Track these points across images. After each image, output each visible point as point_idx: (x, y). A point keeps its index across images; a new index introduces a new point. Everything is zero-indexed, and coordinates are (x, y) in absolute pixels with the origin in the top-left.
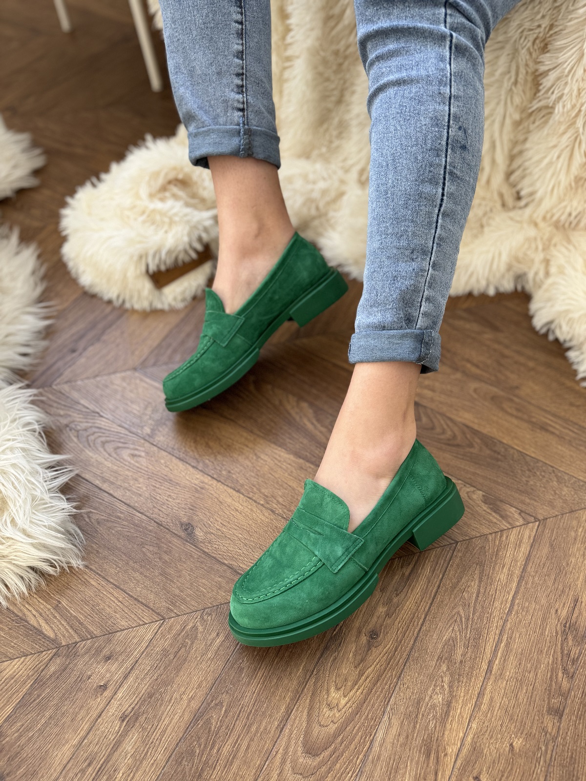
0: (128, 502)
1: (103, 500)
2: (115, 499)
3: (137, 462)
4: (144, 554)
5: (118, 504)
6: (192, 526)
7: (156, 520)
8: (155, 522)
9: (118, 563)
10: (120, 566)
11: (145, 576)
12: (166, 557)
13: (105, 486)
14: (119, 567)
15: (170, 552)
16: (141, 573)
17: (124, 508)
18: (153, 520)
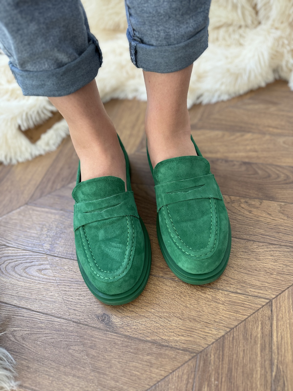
0: (45, 311)
1: (23, 316)
2: (34, 312)
3: (45, 275)
4: (72, 356)
5: (37, 315)
6: (107, 316)
7: (74, 320)
8: (73, 322)
9: (49, 372)
10: (52, 374)
11: (78, 377)
12: (93, 352)
13: (23, 304)
14: (51, 376)
15: (95, 345)
16: (74, 376)
17: (43, 317)
18: (71, 321)
